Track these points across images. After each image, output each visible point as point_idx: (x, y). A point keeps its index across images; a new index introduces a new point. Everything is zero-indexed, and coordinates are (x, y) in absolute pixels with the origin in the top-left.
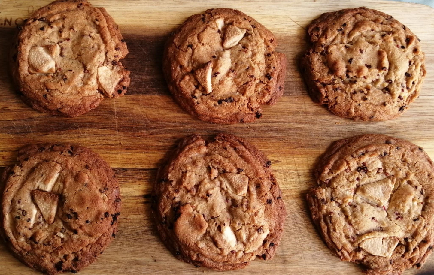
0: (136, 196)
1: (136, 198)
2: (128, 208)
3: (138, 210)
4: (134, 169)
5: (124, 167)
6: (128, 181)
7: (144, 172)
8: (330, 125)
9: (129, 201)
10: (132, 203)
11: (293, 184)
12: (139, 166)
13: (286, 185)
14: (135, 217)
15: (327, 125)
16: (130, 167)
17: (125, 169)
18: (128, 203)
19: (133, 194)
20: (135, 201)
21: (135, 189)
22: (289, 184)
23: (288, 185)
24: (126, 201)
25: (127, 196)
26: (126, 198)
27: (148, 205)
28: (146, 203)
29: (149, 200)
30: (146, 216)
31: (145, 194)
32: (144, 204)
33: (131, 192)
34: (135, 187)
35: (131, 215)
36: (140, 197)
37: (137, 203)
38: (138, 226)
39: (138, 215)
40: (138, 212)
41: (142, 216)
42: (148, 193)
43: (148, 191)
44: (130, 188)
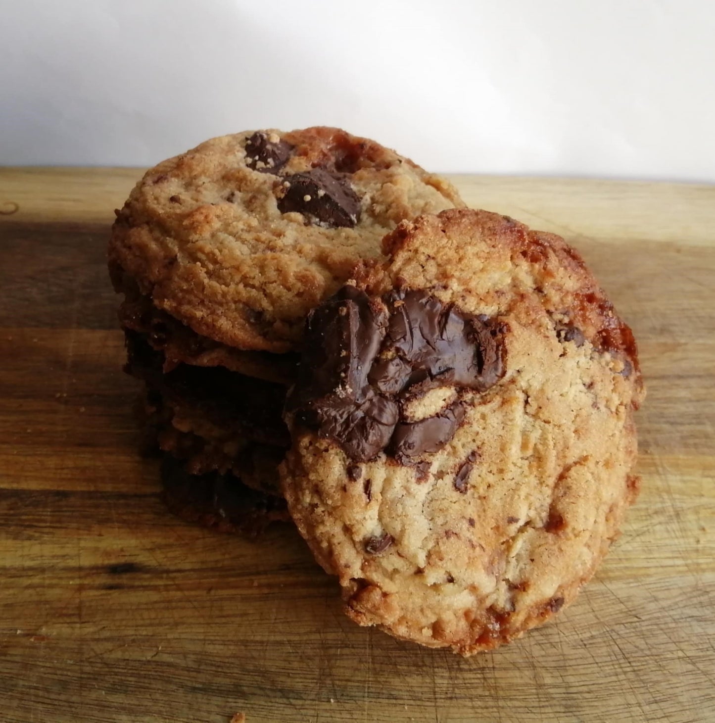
0: (80, 569)
1: (82, 574)
2: (47, 602)
3: (79, 608)
4: (90, 495)
5: (61, 489)
6: (64, 525)
7: (122, 501)
8: (668, 400)
9: (55, 581)
10: (64, 587)
12: (109, 488)
14: (65, 630)
15: (658, 399)
16: (79, 489)
17: (63, 495)
18: (51, 586)
19: (72, 563)
20: (77, 581)
21: (83, 548)
24: (47, 582)
25: (52, 568)
26: (48, 574)
27: (115, 594)
28: (111, 587)
29: (124, 579)
30: (104, 628)
31: (113, 561)
32: (103, 592)
33: (67, 557)
34: (83, 544)
35: (54, 623)
36: (94, 571)
37: (81, 588)
38: (70, 660)
39: (78, 625)
40: (80, 616)
41: (89, 629)
42: (122, 560)
43: (123, 554)
44: (68, 545)
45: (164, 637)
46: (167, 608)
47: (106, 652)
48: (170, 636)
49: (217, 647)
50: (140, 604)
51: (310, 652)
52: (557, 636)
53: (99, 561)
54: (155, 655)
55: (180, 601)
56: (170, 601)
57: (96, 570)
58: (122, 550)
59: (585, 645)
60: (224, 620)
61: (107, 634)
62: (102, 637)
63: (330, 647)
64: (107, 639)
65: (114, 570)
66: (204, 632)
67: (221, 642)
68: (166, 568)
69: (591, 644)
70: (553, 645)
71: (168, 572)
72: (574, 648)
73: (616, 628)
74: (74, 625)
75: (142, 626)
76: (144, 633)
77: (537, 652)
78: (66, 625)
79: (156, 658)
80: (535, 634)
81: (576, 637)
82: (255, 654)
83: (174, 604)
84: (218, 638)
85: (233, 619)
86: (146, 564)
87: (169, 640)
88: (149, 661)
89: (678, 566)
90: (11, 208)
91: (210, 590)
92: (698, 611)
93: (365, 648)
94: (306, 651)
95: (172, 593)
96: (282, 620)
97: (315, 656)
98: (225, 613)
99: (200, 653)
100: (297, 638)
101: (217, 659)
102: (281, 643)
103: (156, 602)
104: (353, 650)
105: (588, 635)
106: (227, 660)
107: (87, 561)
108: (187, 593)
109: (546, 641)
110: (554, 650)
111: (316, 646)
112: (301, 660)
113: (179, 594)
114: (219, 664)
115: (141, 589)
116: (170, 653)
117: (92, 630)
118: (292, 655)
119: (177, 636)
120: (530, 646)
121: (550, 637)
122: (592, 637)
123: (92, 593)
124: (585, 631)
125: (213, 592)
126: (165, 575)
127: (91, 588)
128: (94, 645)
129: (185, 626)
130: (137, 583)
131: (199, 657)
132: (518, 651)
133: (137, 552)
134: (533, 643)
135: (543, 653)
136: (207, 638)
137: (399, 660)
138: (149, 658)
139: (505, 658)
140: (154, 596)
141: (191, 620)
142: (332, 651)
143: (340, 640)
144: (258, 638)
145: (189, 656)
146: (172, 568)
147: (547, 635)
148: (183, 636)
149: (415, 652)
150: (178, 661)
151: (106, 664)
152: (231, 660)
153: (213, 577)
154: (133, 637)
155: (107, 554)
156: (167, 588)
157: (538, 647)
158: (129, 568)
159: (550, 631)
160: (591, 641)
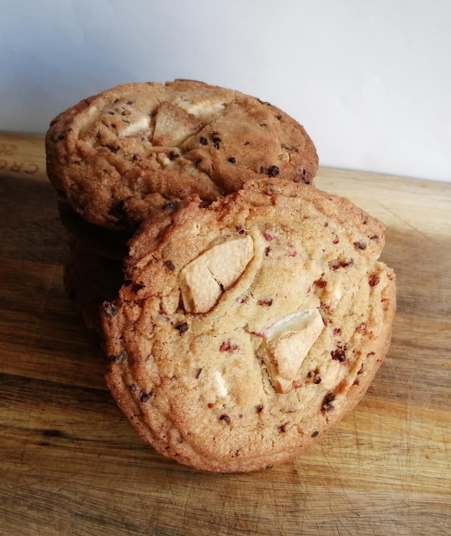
0: (27, 430)
1: (28, 433)
2: (5, 448)
3: (22, 454)
4: (43, 382)
5: (27, 376)
6: (24, 400)
8: (433, 366)
9: (12, 435)
10: (17, 440)
11: (344, 459)
12: (55, 379)
13: (329, 458)
14: (12, 467)
15: (426, 365)
17: (27, 380)
18: (9, 438)
19: (24, 425)
20: (24, 438)
21: (32, 417)
22: (335, 457)
23: (334, 459)
24: (7, 435)
25: (12, 427)
26: (8, 430)
27: (44, 448)
28: (43, 444)
29: (52, 440)
30: (34, 469)
31: (48, 427)
32: (38, 446)
33: (21, 421)
34: (32, 414)
35: (7, 462)
36: (36, 433)
37: (26, 442)
38: (11, 485)
39: (20, 465)
40: (22, 459)
41: (25, 468)
42: (53, 428)
43: (54, 424)
44: (23, 414)
45: (67, 480)
46: (73, 463)
47: (32, 484)
48: (70, 480)
49: (96, 491)
50: (57, 457)
51: (149, 503)
52: (302, 518)
53: (39, 426)
54: (59, 491)
55: (81, 459)
56: (75, 458)
57: (36, 432)
58: (54, 421)
59: (318, 527)
60: (104, 475)
61: (34, 473)
62: (32, 474)
63: (162, 502)
64: (34, 476)
65: (47, 433)
66: (90, 481)
67: (99, 489)
68: (77, 437)
69: (321, 527)
70: (297, 523)
71: (78, 439)
72: (310, 527)
73: (342, 519)
74: (17, 465)
75: (56, 471)
76: (56, 476)
77: (286, 526)
78: (13, 464)
79: (59, 493)
80: (289, 514)
81: (314, 521)
82: (117, 499)
83: (76, 461)
84: (97, 486)
85: (109, 475)
86: (66, 432)
87: (69, 483)
88: (55, 493)
89: (396, 485)
90: (33, 168)
91: (100, 455)
92: (399, 517)
93: (182, 506)
94: (147, 502)
95: (77, 453)
96: (137, 481)
97: (151, 506)
98: (105, 471)
99: (85, 493)
100: (144, 493)
101: (94, 499)
102: (133, 495)
103: (67, 458)
104: (175, 506)
105: (322, 521)
106: (99, 500)
107: (33, 425)
108: (86, 455)
109: (293, 520)
110: (297, 527)
111: (153, 500)
112: (143, 507)
113: (81, 454)
114: (94, 502)
115: (60, 448)
116: (68, 491)
117: (27, 469)
118: (138, 503)
119: (74, 480)
120: (283, 521)
121: (298, 518)
122: (324, 523)
123: (32, 446)
124: (321, 518)
125: (101, 457)
126: (75, 441)
127: (32, 443)
128: (26, 479)
129: (80, 475)
130: (59, 444)
131: (84, 495)
132: (275, 523)
133: (62, 424)
134: (285, 520)
135: (289, 527)
136: (91, 484)
137: (200, 517)
138: (55, 492)
139: (265, 527)
140: (67, 454)
141: (84, 472)
142: (162, 505)
143: (169, 499)
144: (121, 490)
145: (79, 494)
146: (81, 437)
147: (296, 516)
148: (78, 481)
149: (211, 514)
150: (72, 496)
151: (30, 491)
152: (102, 500)
153: (104, 447)
154: (49, 477)
155: (45, 422)
156: (75, 450)
157: (287, 523)
158: (56, 434)
159: (298, 514)
160: (322, 525)
